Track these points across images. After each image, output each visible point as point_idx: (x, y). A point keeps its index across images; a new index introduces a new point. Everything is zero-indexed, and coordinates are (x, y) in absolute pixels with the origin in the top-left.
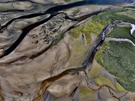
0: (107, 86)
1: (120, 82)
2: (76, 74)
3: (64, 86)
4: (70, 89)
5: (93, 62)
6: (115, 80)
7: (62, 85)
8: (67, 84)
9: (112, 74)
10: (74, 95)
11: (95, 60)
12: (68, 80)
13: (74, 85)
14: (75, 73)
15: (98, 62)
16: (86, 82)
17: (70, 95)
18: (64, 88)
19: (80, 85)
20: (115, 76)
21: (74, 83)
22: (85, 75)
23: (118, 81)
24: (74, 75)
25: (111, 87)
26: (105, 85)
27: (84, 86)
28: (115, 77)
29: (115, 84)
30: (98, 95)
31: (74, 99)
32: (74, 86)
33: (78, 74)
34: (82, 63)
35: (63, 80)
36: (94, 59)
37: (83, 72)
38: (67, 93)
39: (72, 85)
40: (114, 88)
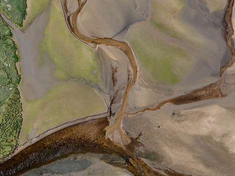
0: (73, 29)
1: (19, 8)
2: (141, 149)
3: (218, 140)
4: (202, 115)
5: (35, 140)
6: (30, 24)
7: (226, 150)
8: (202, 137)
9: (15, 48)
10: (205, 88)
11: (21, 142)
12: (190, 149)
13: (179, 115)
14: (141, 154)
15: (17, 127)
16: (130, 93)
17: (217, 96)
18: (224, 135)
19: (161, 101)
20: (11, 35)
21: (177, 124)
22: (111, 120)
23: (20, 14)
24: (154, 153)
25: (62, 18)
26: (76, 35)
27: (147, 87)
28: (16, 30)
29: (40, 13)
30: (125, 28)
31: (214, 75)
32: (182, 112)
33: (134, 142)
34: (86, 171)
35: (208, 165)
36: (20, 149)
37: (108, 136)
38: (224, 110)
39: (187, 122)
40: (58, 7)
